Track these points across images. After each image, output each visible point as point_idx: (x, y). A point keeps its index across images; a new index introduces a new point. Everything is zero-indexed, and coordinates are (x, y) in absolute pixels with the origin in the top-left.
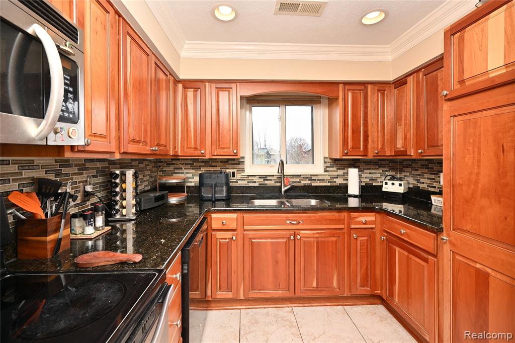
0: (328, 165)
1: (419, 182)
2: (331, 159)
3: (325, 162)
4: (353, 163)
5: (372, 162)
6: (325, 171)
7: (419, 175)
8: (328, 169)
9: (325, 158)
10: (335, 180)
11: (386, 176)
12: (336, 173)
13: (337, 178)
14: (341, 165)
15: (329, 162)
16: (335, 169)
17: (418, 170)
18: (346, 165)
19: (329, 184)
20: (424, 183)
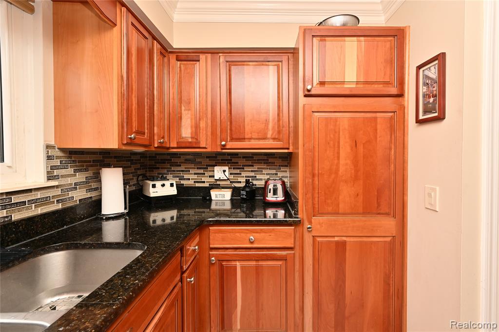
0: (57, 162)
1: (182, 178)
2: (62, 150)
3: (49, 158)
4: (100, 157)
5: (125, 157)
6: (49, 179)
7: (183, 171)
8: (56, 172)
9: (48, 147)
10: (71, 194)
11: (138, 177)
12: (71, 181)
13: (75, 189)
14: (82, 162)
15: (58, 157)
16: (70, 171)
17: (180, 166)
18: (90, 162)
19: (60, 206)
20: (189, 179)
